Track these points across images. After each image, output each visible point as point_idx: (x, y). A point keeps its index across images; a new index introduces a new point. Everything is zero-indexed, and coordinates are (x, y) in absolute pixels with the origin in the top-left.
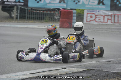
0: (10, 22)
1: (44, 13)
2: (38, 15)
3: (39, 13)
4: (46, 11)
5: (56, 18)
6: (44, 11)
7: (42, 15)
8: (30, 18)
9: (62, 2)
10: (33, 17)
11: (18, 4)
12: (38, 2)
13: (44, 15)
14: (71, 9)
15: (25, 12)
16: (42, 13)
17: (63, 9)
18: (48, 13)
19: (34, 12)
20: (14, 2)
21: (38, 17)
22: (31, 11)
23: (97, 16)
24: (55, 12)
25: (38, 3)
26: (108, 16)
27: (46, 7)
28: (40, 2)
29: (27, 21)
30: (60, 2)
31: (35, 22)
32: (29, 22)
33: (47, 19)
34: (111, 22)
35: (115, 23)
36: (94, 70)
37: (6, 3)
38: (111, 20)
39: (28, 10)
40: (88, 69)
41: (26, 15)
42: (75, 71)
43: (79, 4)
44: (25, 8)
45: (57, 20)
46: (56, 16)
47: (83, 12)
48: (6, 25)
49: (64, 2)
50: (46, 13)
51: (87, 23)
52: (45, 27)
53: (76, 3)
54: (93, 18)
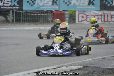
0: (7, 25)
1: (38, 15)
2: (32, 17)
3: (33, 16)
4: (40, 13)
5: (50, 20)
6: (38, 13)
7: (36, 17)
8: (25, 20)
9: (55, 4)
10: (28, 20)
11: (13, 8)
12: (32, 5)
13: (38, 17)
14: (63, 11)
15: (20, 15)
16: (36, 15)
17: (56, 11)
18: (42, 15)
19: (28, 15)
20: (9, 6)
21: (32, 20)
22: (26, 14)
23: (88, 17)
24: (49, 14)
25: (32, 7)
26: (98, 15)
27: (39, 10)
28: (34, 5)
29: (23, 24)
30: (53, 5)
31: (30, 24)
32: (25, 24)
33: (41, 21)
34: (102, 22)
35: (105, 22)
36: (90, 67)
37: (2, 8)
38: (101, 19)
39: (23, 13)
40: (84, 67)
41: (22, 18)
42: (73, 69)
43: (70, 5)
44: (20, 11)
45: (51, 22)
46: (50, 18)
47: (75, 13)
48: (3, 29)
49: (57, 5)
50: (40, 15)
51: (79, 23)
52: (39, 28)
53: (68, 5)
54: (85, 18)
